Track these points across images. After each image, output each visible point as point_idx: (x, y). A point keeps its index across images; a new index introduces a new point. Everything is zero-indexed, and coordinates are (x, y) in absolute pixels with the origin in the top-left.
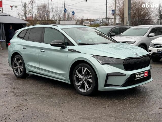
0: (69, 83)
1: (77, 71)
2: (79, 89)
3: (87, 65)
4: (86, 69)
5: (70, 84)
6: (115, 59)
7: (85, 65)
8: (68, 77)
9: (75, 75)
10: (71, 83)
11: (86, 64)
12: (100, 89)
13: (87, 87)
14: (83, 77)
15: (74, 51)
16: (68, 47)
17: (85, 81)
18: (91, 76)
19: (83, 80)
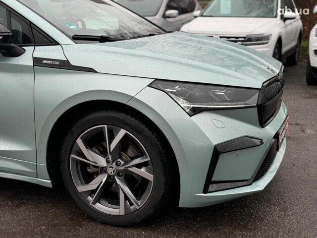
0: (47, 182)
1: (79, 142)
2: (94, 203)
3: (129, 117)
4: (122, 133)
5: (51, 186)
6: (230, 91)
7: (118, 120)
8: (43, 164)
9: (70, 154)
10: (52, 183)
11: (122, 116)
12: (184, 201)
13: (126, 198)
14: (108, 162)
15: (65, 66)
16: (29, 49)
17: (118, 174)
18: (149, 159)
19: (110, 171)
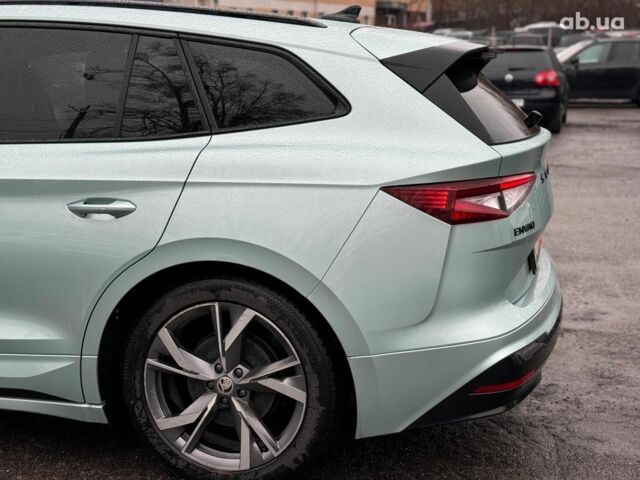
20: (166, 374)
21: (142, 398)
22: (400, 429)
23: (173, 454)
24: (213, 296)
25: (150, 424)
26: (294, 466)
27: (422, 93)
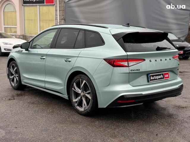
20: (74, 91)
21: (71, 95)
22: (105, 107)
23: (74, 106)
24: (80, 78)
25: (72, 100)
26: (89, 111)
27: (117, 41)
